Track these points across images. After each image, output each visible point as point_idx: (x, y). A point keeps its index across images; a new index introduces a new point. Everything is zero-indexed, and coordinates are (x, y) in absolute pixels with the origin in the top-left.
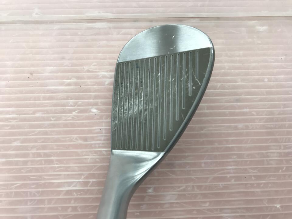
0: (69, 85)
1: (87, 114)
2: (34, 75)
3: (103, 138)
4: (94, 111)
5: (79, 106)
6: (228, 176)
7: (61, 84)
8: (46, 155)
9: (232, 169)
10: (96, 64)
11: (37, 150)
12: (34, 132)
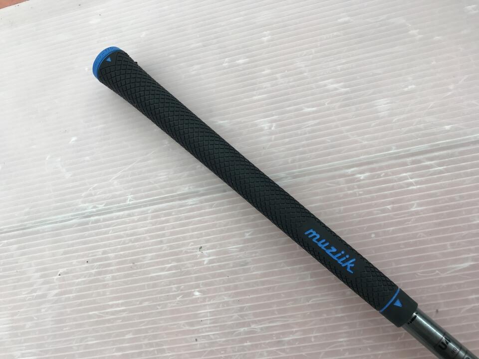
0: (170, 269)
1: (190, 298)
2: (136, 264)
3: (209, 322)
4: (197, 294)
5: (182, 290)
6: (341, 349)
7: (163, 270)
8: (157, 344)
9: (345, 341)
10: (192, 243)
11: (149, 340)
12: (144, 322)
